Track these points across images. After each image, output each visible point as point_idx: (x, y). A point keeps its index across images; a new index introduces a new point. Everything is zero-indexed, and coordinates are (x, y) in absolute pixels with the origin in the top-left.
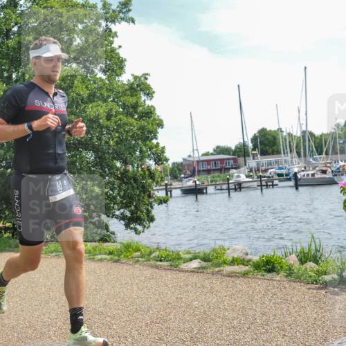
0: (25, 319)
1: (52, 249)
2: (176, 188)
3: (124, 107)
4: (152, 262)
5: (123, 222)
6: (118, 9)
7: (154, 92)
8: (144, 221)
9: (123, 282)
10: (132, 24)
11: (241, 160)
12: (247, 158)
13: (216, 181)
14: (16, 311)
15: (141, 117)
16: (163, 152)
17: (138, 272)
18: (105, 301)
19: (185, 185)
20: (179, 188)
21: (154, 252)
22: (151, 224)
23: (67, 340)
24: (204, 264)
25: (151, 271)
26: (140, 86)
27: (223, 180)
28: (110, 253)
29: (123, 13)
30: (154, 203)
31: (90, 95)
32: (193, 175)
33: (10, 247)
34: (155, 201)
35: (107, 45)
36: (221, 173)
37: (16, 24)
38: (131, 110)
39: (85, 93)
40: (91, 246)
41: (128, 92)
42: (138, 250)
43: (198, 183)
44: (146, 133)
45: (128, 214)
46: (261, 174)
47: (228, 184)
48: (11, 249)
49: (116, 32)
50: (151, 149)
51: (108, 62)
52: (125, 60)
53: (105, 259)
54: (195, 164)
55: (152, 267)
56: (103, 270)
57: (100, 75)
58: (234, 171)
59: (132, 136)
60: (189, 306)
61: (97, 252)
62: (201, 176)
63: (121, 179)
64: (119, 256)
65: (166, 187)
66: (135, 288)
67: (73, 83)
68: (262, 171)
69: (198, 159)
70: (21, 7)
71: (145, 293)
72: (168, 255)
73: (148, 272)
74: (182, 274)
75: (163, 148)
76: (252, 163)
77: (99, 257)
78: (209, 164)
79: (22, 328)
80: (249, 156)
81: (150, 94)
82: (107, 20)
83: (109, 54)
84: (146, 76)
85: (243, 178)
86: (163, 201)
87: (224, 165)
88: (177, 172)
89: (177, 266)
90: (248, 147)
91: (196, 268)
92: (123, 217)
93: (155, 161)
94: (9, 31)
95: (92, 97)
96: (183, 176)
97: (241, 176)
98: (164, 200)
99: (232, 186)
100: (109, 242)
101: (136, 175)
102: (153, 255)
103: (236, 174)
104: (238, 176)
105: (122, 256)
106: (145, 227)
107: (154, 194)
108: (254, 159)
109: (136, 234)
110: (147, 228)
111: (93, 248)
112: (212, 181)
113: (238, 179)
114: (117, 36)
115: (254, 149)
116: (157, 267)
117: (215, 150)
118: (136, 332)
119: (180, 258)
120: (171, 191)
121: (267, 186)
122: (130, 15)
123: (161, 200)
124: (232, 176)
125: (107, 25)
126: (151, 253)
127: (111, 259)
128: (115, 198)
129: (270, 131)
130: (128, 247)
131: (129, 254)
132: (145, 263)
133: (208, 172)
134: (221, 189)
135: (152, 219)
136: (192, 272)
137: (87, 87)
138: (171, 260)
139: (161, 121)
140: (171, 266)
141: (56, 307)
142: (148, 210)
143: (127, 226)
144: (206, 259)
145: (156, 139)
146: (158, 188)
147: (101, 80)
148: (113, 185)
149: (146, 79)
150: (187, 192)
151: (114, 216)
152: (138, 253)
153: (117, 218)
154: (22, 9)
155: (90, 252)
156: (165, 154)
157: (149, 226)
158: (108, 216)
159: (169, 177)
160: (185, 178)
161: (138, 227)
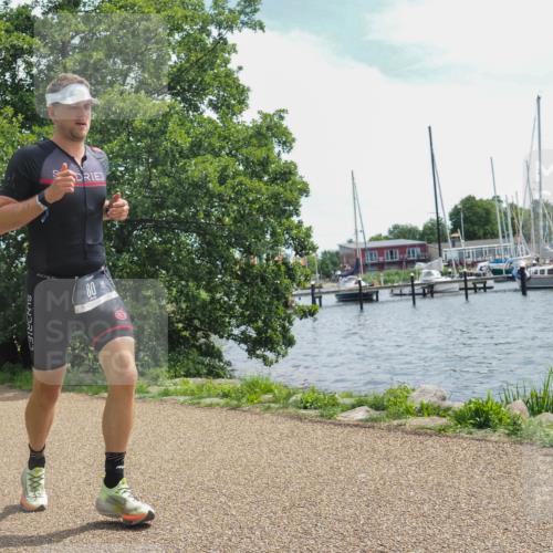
2: (328, 293)
3: (247, 162)
4: (292, 410)
5: (245, 347)
6: (238, 8)
7: (294, 140)
8: (278, 344)
10: (260, 31)
11: (433, 248)
12: (442, 244)
13: (393, 282)
14: (78, 485)
15: (273, 180)
16: (308, 235)
17: (269, 426)
18: (218, 471)
19: (343, 288)
20: (333, 292)
21: (294, 393)
23: (158, 531)
24: (375, 414)
25: (290, 424)
26: (272, 130)
27: (404, 280)
28: (225, 395)
29: (246, 14)
30: (294, 316)
31: (193, 145)
32: (355, 271)
34: (296, 313)
35: (220, 66)
36: (401, 268)
38: (258, 169)
39: (185, 142)
40: (194, 383)
41: (254, 141)
42: (270, 391)
43: (363, 284)
44: (282, 204)
45: (253, 334)
46: (465, 270)
47: (413, 286)
49: (234, 45)
50: (288, 230)
51: (221, 93)
52: (248, 89)
53: (218, 404)
54: (359, 255)
55: (292, 417)
56: (213, 421)
57: (210, 114)
58: (422, 264)
59: (260, 210)
60: (351, 480)
61: (205, 393)
62: (368, 274)
63: (241, 278)
64: (239, 400)
65: (313, 290)
66: (265, 450)
67: (166, 127)
68: (468, 266)
69: (363, 247)
70: (84, 6)
71: (281, 459)
72: (317, 399)
73: (286, 426)
74: (339, 430)
75: (309, 229)
76: (451, 252)
77: (208, 401)
78: (381, 254)
80: (446, 241)
81: (287, 142)
82: (219, 25)
83: (223, 80)
84: (281, 114)
85: (436, 276)
86: (308, 313)
87: (406, 256)
88: (331, 266)
89: (330, 417)
90: (444, 226)
91: (361, 420)
92: (244, 339)
93: (295, 249)
95: (196, 149)
96: (339, 273)
97: (433, 272)
98: (310, 311)
99: (418, 290)
100: (223, 378)
101: (265, 271)
102: (294, 398)
103: (425, 271)
104: (429, 274)
105: (244, 400)
106: (279, 354)
107: (293, 302)
108: (454, 246)
109: (265, 364)
110: (283, 356)
111: (198, 387)
112: (386, 282)
113: (428, 278)
114: (235, 51)
115: (454, 231)
116: (300, 418)
117: (390, 232)
118: (268, 521)
119: (335, 404)
120: (320, 298)
121: (475, 289)
122: (257, 17)
123: (304, 312)
124: (419, 274)
125: (219, 34)
126: (289, 395)
127: (227, 404)
128: (232, 308)
129: (481, 200)
130: (253, 387)
131: (254, 396)
132: (281, 411)
133: (380, 266)
134: (401, 295)
135: (290, 342)
136: (356, 426)
137: (188, 133)
138: (321, 407)
139: (306, 184)
140: (322, 416)
141: (141, 479)
142: (284, 327)
143: (251, 353)
144: (378, 406)
145: (298, 215)
146: (300, 291)
147: (210, 121)
148: (229, 287)
149: (282, 118)
150: (346, 298)
151: (230, 336)
152: (271, 396)
153: (235, 340)
154: (87, 9)
155: (193, 393)
156: (311, 240)
157: (286, 353)
158: (221, 337)
159: (318, 275)
160: (342, 276)
161: (268, 353)
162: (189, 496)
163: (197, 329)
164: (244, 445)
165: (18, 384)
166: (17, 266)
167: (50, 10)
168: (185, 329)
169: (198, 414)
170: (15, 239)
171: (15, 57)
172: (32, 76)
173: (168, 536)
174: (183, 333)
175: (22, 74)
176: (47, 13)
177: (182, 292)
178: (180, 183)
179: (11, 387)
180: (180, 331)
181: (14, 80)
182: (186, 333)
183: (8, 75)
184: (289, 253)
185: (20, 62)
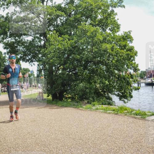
0: (78, 136)
1: (88, 107)
2: (142, 83)
3: (120, 46)
4: (133, 115)
5: (119, 98)
6: (118, 2)
7: (133, 40)
8: (128, 97)
9: (120, 123)
10: (123, 8)
14: (74, 132)
15: (127, 51)
16: (137, 66)
17: (126, 120)
18: (112, 131)
19: (147, 82)
20: (144, 83)
21: (133, 111)
22: (131, 99)
26: (127, 37)
28: (114, 110)
29: (120, 3)
31: (104, 39)
32: (151, 77)
33: (71, 105)
34: (133, 88)
37: (73, 11)
38: (123, 47)
39: (101, 39)
40: (105, 107)
41: (122, 40)
42: (126, 110)
43: (153, 80)
44: (130, 57)
48: (71, 106)
49: (117, 13)
50: (132, 65)
51: (113, 26)
52: (120, 25)
53: (111, 113)
54: (152, 72)
55: (133, 117)
56: (111, 118)
59: (123, 59)
61: (108, 110)
63: (118, 78)
64: (117, 112)
65: (138, 82)
66: (126, 126)
67: (96, 34)
69: (153, 70)
71: (130, 129)
72: (140, 113)
73: (131, 120)
77: (109, 112)
79: (78, 140)
81: (131, 40)
82: (112, 7)
83: (113, 22)
84: (130, 32)
86: (137, 89)
88: (143, 75)
89: (144, 118)
91: (153, 119)
92: (118, 95)
93: (134, 70)
94: (70, 13)
95: (105, 41)
96: (146, 77)
100: (112, 105)
101: (124, 77)
102: (133, 112)
105: (119, 112)
107: (132, 85)
110: (130, 101)
114: (117, 15)
116: (135, 118)
118: (127, 146)
119: (145, 114)
120: (140, 84)
122: (123, 4)
125: (112, 9)
126: (132, 111)
127: (114, 113)
128: (115, 86)
130: (121, 108)
131: (122, 111)
132: (130, 116)
136: (152, 121)
138: (141, 115)
139: (137, 52)
140: (142, 118)
141: (91, 132)
142: (130, 92)
143: (120, 99)
145: (134, 61)
150: (148, 84)
151: (114, 94)
152: (127, 111)
153: (116, 95)
154: (76, 4)
155: (104, 109)
156: (138, 67)
157: (130, 100)
158: (112, 94)
159: (139, 78)
160: (147, 78)
161: (125, 100)
162: (104, 138)
163: (105, 92)
164: (119, 124)
165: (58, 104)
166: (57, 73)
167: (66, 4)
168: (102, 92)
169: (106, 115)
170: (57, 66)
171: (57, 17)
172: (61, 23)
173: (99, 148)
174: (101, 93)
175: (59, 22)
176: (66, 5)
177: (101, 81)
178: (100, 50)
179: (56, 105)
180: (100, 92)
181: (57, 24)
182: (102, 93)
183: (55, 22)
184: (131, 71)
185: (58, 19)
